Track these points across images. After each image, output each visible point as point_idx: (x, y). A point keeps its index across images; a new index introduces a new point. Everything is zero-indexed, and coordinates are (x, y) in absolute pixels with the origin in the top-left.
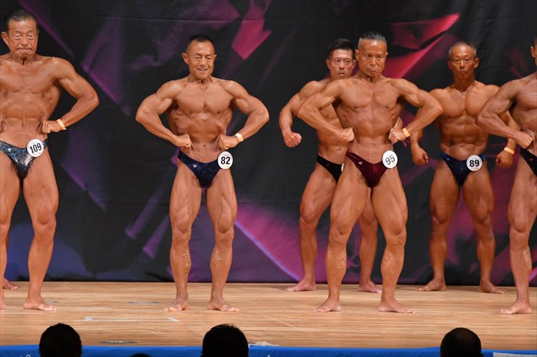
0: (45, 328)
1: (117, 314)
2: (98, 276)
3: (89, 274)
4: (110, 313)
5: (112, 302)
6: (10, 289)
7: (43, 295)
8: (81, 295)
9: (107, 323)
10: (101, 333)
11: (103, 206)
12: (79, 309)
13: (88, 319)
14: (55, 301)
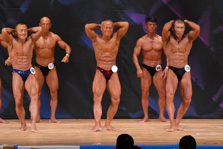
0: (181, 138)
1: (210, 132)
2: (202, 117)
3: (198, 116)
4: (207, 132)
5: (208, 127)
6: (166, 122)
7: (180, 124)
8: (195, 124)
9: (206, 136)
10: (203, 140)
11: (203, 88)
12: (194, 130)
13: (198, 134)
14: (184, 126)
